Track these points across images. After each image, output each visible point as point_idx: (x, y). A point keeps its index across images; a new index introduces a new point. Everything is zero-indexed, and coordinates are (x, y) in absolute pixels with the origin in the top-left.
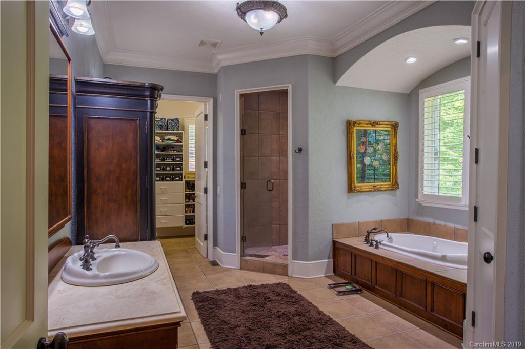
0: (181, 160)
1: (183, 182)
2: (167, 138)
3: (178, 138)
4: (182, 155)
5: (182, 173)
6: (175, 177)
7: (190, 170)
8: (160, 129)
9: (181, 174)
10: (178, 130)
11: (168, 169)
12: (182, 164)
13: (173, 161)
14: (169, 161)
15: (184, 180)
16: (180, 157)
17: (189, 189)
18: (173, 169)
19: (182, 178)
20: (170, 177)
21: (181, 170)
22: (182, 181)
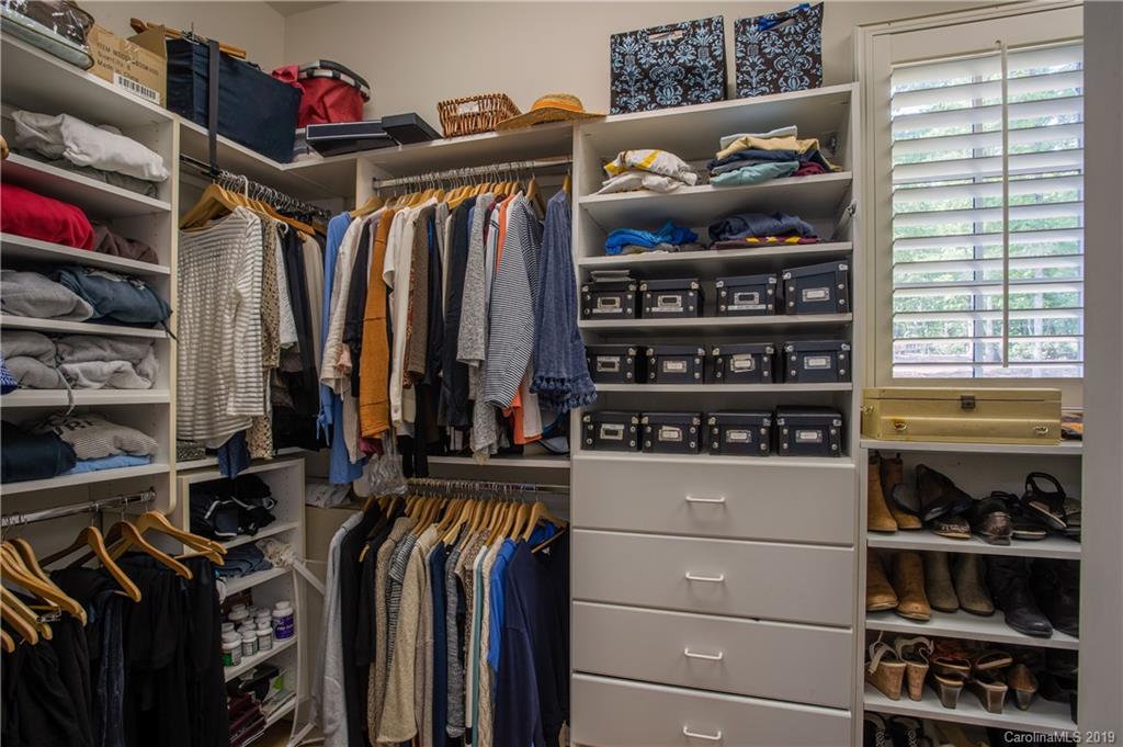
0: (843, 298)
1: (852, 465)
2: (736, 146)
3: (810, 142)
4: (846, 256)
5: (849, 393)
6: (795, 426)
7: (898, 372)
8: (685, 100)
9: (838, 405)
10: (815, 81)
11: (742, 363)
12: (842, 331)
13: (780, 309)
14: (748, 310)
15: (860, 444)
16: (835, 274)
17: (895, 507)
18: (780, 368)
19: (844, 431)
20: (753, 426)
21: (842, 368)
22: (843, 450)
